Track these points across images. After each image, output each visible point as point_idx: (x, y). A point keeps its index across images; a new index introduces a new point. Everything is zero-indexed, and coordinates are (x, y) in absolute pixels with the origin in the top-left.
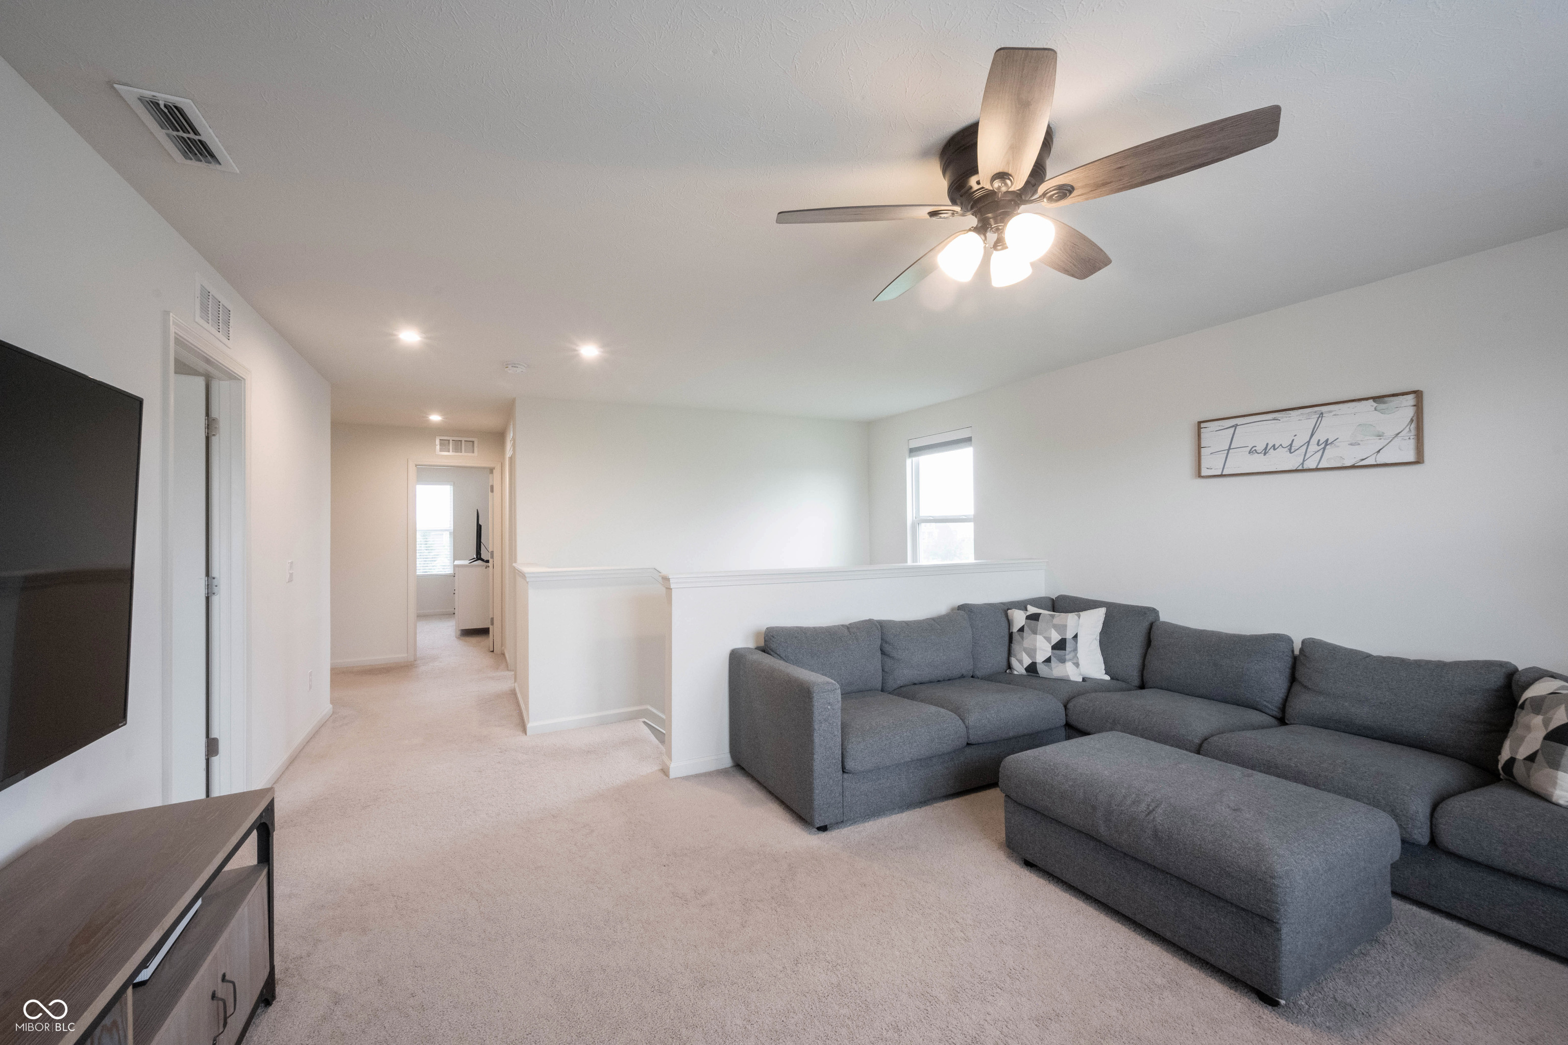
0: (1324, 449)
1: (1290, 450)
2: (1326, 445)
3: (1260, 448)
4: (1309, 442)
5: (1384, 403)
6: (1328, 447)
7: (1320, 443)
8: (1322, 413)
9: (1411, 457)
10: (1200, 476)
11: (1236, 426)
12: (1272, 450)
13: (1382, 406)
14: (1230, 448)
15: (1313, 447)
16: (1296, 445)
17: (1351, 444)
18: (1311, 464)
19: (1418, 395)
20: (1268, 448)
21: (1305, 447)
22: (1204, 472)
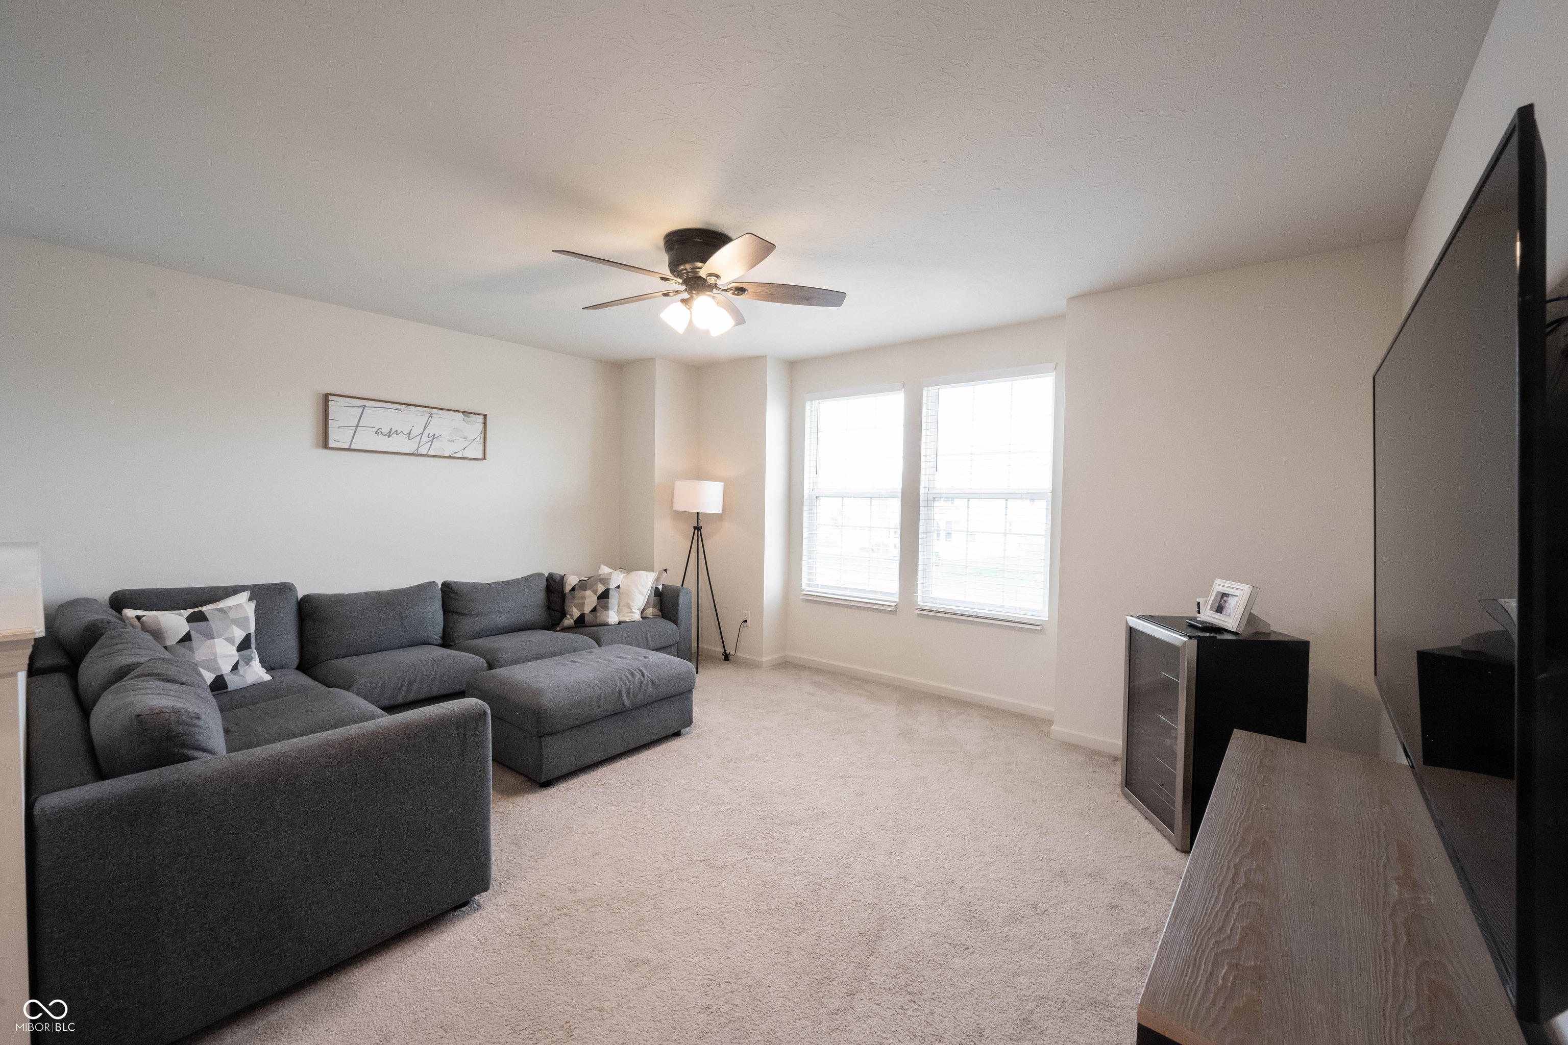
0: (432, 440)
1: (409, 437)
2: (434, 438)
3: (386, 430)
4: (422, 433)
5: (468, 417)
6: (435, 440)
7: (430, 436)
8: (432, 414)
9: (480, 456)
10: (326, 446)
11: (364, 407)
12: (395, 434)
13: (466, 419)
14: (357, 426)
15: (425, 439)
16: (413, 434)
17: (449, 441)
18: (423, 451)
19: (485, 416)
20: (392, 432)
21: (419, 437)
22: (331, 444)
